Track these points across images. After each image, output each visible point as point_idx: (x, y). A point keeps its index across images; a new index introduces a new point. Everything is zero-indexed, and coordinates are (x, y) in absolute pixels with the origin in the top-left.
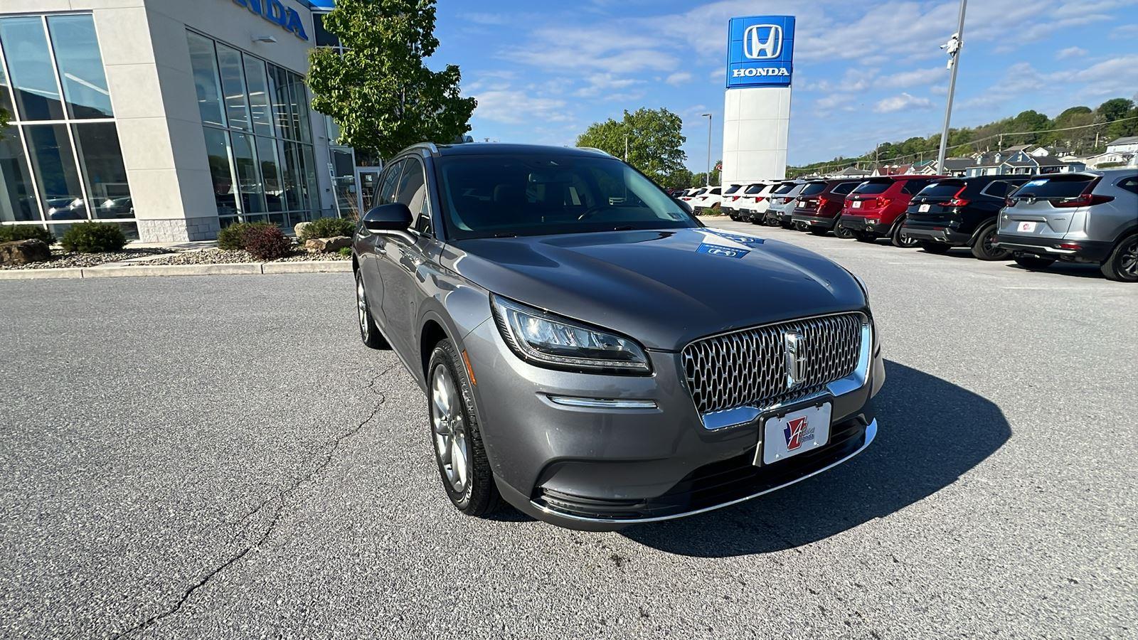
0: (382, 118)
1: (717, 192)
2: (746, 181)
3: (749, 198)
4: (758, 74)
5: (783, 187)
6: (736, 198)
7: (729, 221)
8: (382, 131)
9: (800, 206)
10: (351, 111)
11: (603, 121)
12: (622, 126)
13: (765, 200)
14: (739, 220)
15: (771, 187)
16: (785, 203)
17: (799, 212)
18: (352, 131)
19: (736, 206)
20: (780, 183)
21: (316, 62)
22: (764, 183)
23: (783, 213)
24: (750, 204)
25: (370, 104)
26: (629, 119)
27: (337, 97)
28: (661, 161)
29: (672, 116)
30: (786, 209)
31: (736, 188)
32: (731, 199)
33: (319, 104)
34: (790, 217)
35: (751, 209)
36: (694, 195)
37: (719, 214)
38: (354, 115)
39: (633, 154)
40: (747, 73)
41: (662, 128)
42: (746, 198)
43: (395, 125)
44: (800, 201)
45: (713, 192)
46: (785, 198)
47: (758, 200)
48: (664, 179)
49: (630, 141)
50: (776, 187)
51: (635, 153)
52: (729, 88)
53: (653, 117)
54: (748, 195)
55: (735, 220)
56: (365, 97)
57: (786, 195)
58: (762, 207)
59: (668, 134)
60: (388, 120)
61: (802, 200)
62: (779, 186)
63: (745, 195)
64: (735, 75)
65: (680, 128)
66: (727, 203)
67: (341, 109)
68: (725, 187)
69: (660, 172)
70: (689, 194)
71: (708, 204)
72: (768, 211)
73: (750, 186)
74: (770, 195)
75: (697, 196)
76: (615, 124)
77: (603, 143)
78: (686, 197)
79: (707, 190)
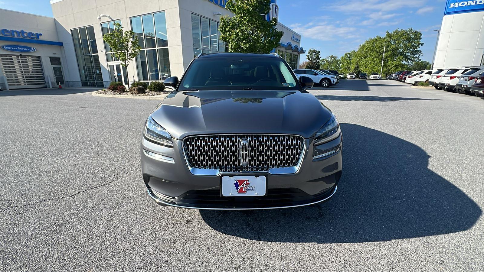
0: (243, 42)
1: (430, 73)
2: (447, 68)
3: (446, 77)
4: (469, 4)
5: (470, 70)
6: (438, 77)
7: (434, 89)
8: (243, 47)
9: (477, 82)
10: (233, 40)
11: (374, 37)
12: (384, 39)
13: (457, 78)
14: (440, 89)
15: (463, 71)
16: (468, 80)
17: (477, 86)
18: (232, 48)
19: (438, 81)
20: (469, 68)
21: (222, 21)
22: (458, 68)
23: (466, 86)
24: (447, 81)
25: (239, 37)
26: (389, 36)
27: (228, 35)
28: (406, 57)
29: (416, 32)
30: (469, 83)
31: (440, 71)
32: (435, 77)
33: (222, 38)
34: (470, 88)
35: (446, 83)
36: (415, 75)
37: (428, 85)
38: (233, 41)
39: (388, 53)
40: (460, 5)
41: (409, 39)
42: (445, 76)
43: (247, 45)
44: (477, 79)
45: (428, 73)
46: (469, 77)
47: (451, 78)
48: (406, 66)
49: (388, 46)
50: (466, 70)
51: (389, 53)
52: (446, 14)
53: (404, 33)
54: (446, 75)
55: (437, 89)
56: (237, 34)
57: (471, 76)
58: (453, 83)
59: (412, 42)
60: (245, 43)
61: (479, 79)
62: (468, 70)
63: (444, 75)
64: (452, 6)
65: (420, 39)
66: (433, 79)
67: (229, 39)
68: (435, 70)
69: (404, 62)
70: (413, 74)
71: (423, 80)
72: (457, 85)
73: (449, 70)
74: (460, 75)
75: (417, 75)
76: (380, 38)
77: (372, 48)
78: (410, 76)
79: (423, 72)
